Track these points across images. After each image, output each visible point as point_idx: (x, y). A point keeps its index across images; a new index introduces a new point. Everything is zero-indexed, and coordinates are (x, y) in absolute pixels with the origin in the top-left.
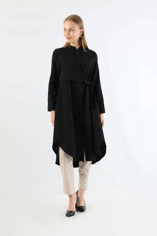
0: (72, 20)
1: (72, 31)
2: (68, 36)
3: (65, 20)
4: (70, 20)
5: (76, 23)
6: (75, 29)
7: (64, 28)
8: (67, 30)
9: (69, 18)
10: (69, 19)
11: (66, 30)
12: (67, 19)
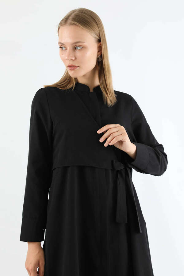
0: (77, 22)
1: (79, 48)
2: (71, 63)
3: (60, 24)
4: (73, 22)
5: (88, 28)
6: (85, 44)
7: (60, 43)
8: (69, 48)
9: (71, 17)
10: (69, 21)
11: (64, 49)
12: (65, 21)
